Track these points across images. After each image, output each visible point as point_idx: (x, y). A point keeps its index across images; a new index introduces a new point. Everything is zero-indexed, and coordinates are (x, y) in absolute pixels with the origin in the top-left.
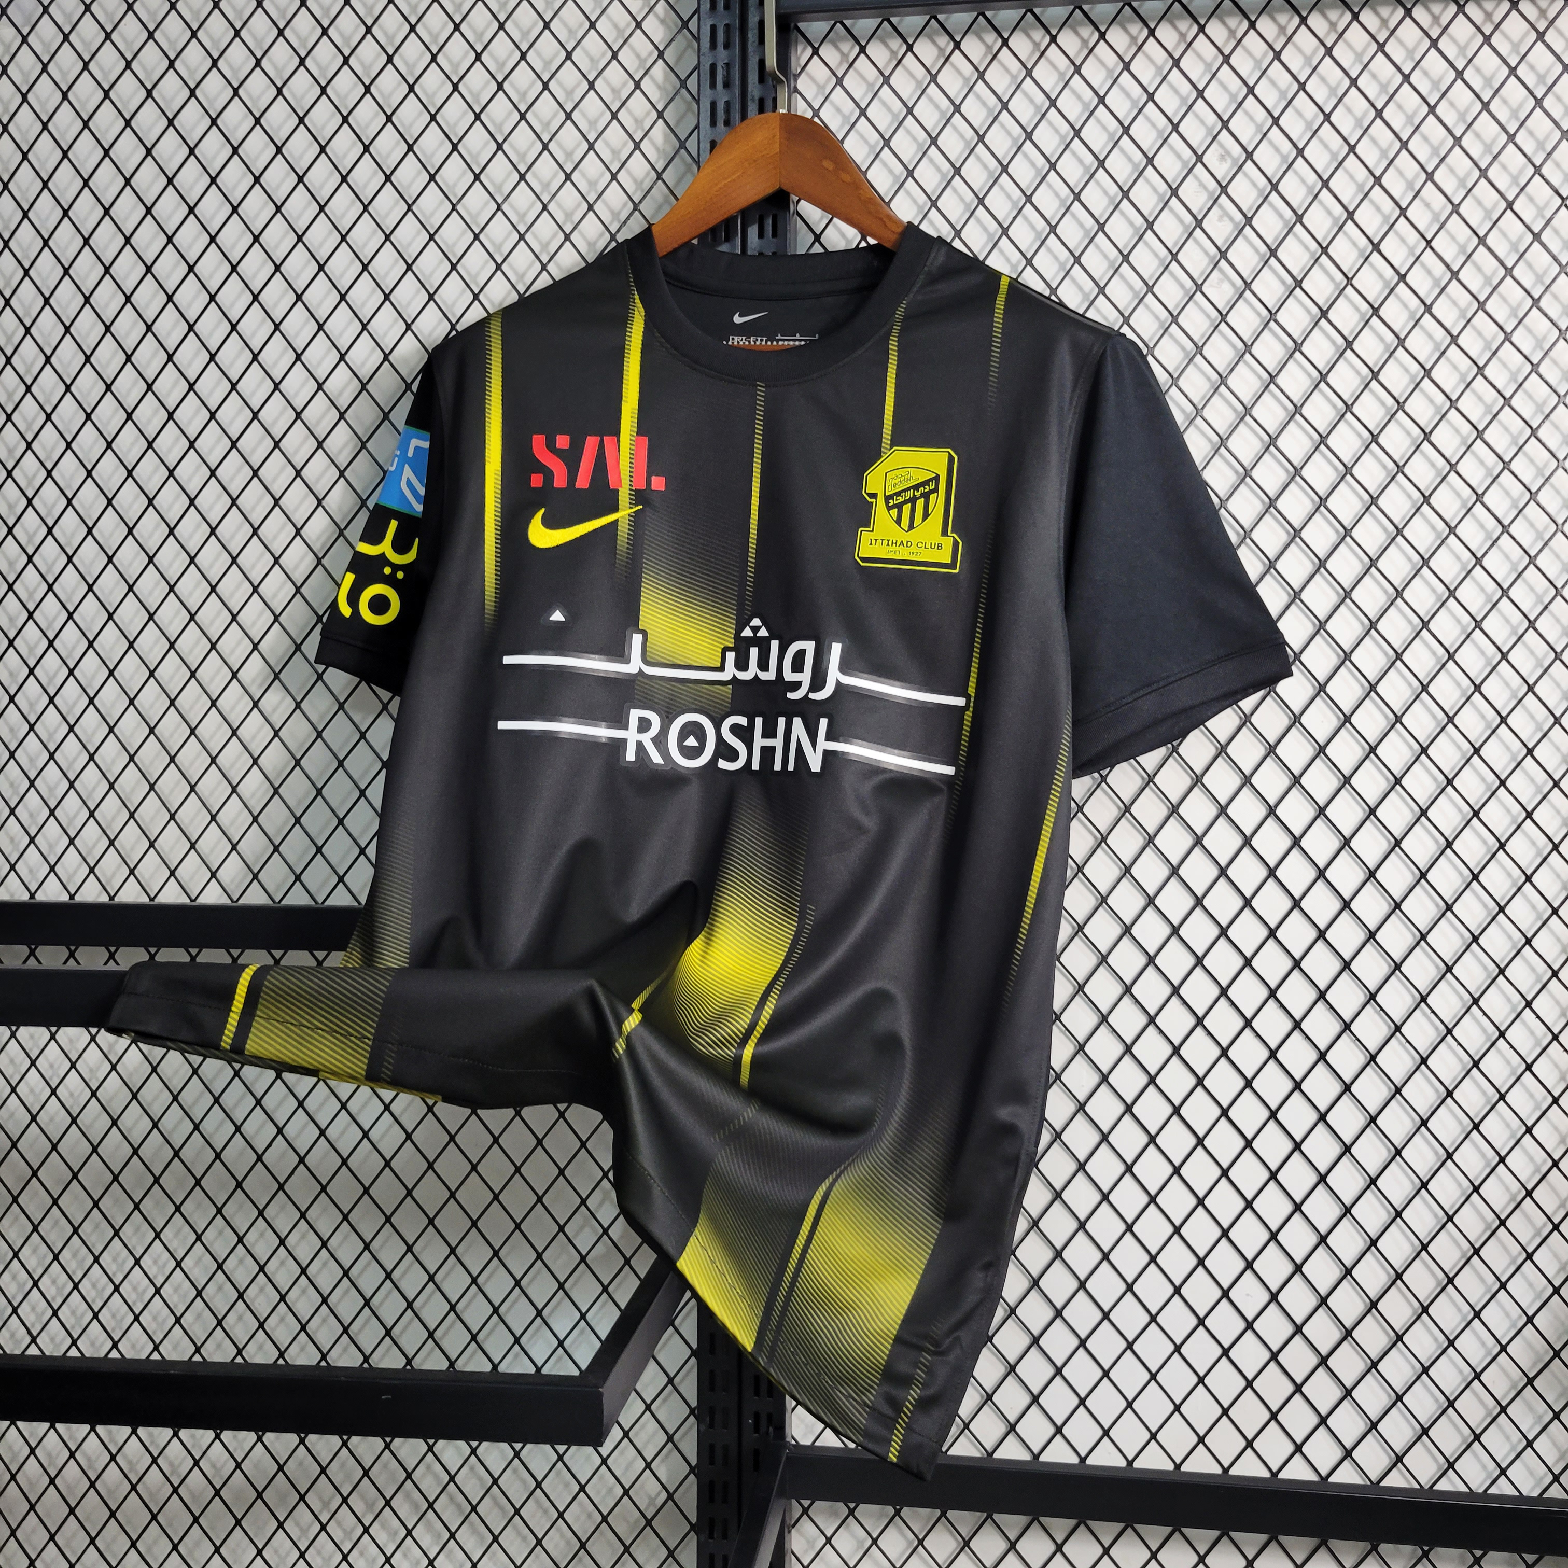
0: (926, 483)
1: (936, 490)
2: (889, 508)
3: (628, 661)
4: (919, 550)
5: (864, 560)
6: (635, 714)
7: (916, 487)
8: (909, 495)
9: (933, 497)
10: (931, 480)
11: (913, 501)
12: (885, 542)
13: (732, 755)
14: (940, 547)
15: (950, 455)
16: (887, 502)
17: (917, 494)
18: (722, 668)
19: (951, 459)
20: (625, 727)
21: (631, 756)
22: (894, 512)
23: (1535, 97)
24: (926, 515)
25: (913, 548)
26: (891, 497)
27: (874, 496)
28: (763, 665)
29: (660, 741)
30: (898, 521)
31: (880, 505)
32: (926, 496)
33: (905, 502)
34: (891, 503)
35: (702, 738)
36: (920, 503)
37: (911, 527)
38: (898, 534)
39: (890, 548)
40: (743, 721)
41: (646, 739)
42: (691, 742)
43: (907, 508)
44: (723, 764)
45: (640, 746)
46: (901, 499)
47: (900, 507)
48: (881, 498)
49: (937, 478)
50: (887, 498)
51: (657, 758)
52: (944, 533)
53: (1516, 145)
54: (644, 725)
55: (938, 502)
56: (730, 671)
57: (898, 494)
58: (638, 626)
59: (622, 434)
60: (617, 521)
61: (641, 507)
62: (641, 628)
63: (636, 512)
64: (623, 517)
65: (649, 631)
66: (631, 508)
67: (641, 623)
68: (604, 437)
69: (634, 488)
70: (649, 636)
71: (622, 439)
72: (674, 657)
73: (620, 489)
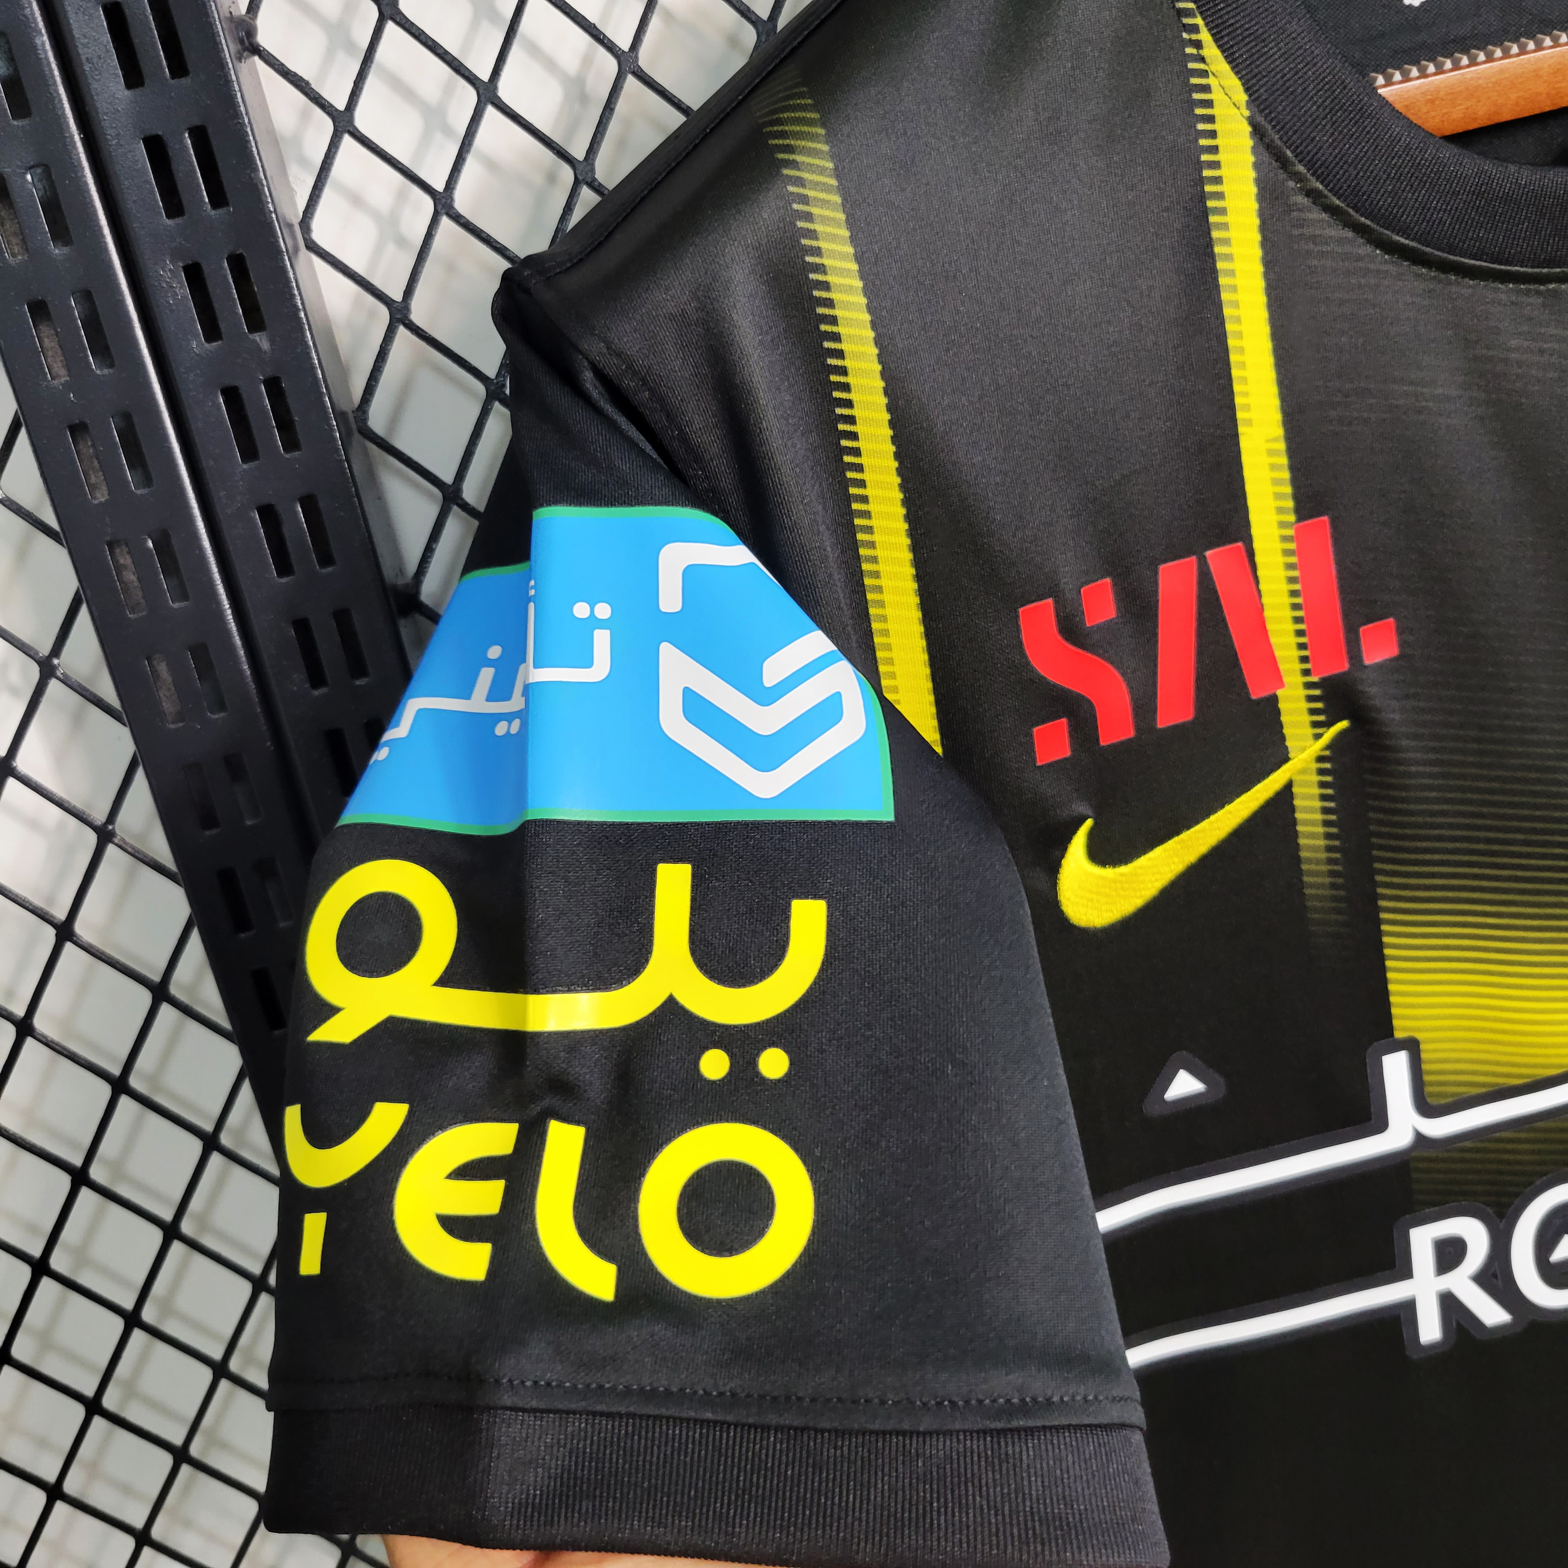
3: (1381, 1126)
6: (1423, 1239)
21: (1431, 1333)
29: (1494, 1275)
41: (1460, 1280)
51: (1493, 1316)
54: (1449, 1254)
58: (1392, 1035)
59: (1255, 531)
60: (1289, 786)
61: (1343, 724)
62: (1399, 1034)
63: (1332, 746)
64: (1303, 771)
65: (1419, 1036)
66: (1318, 737)
67: (1396, 1023)
68: (1208, 553)
69: (1314, 679)
70: (1422, 1047)
71: (1257, 545)
72: (1495, 1074)
73: (1280, 693)
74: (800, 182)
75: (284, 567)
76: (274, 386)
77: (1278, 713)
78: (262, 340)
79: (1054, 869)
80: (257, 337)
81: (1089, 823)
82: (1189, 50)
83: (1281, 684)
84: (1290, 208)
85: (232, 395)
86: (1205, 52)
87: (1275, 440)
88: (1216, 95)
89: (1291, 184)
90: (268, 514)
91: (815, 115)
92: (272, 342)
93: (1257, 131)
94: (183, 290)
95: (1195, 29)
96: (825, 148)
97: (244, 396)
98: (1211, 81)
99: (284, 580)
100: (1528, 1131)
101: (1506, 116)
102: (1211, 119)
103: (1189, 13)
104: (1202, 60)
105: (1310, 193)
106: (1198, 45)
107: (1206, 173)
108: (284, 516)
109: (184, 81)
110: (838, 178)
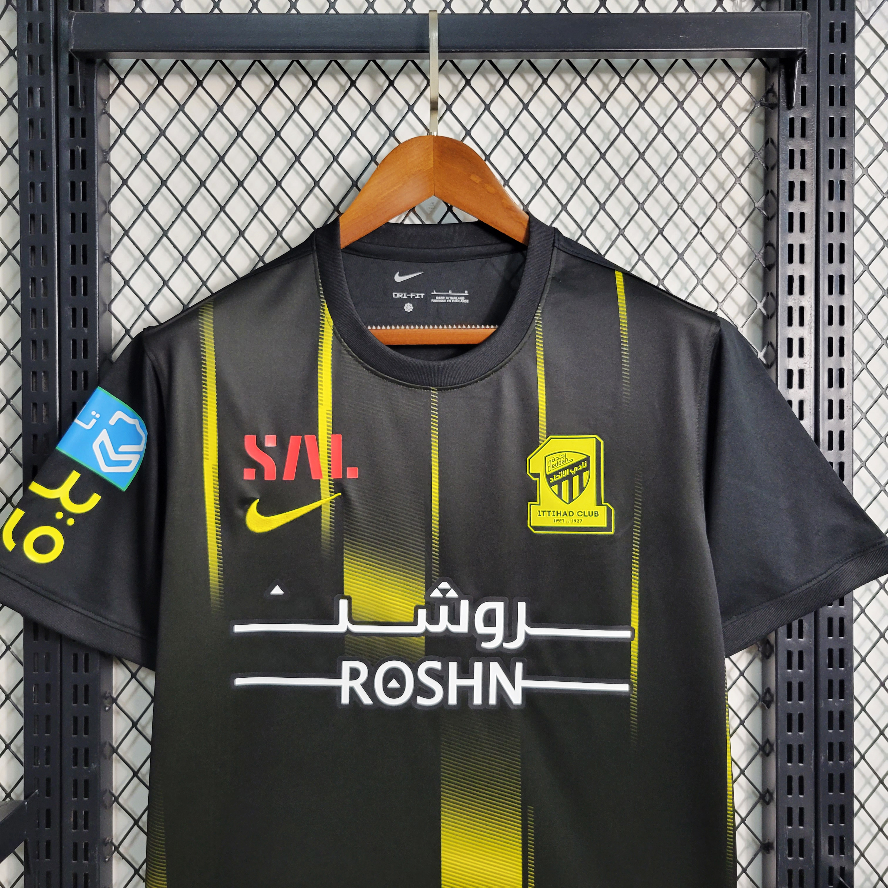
0: (579, 463)
1: (588, 468)
2: (551, 485)
3: (336, 622)
4: (580, 518)
5: (536, 528)
6: (346, 666)
7: (571, 467)
8: (566, 473)
9: (586, 474)
10: (583, 460)
11: (570, 478)
12: (551, 513)
13: (429, 693)
14: (596, 514)
15: (597, 440)
16: (548, 480)
17: (573, 472)
18: (415, 623)
19: (598, 444)
20: (338, 675)
21: (345, 699)
22: (555, 488)
23: (677, 151)
24: (582, 489)
25: (575, 517)
26: (551, 476)
27: (537, 475)
28: (454, 619)
29: (368, 686)
30: (560, 495)
31: (543, 483)
32: (580, 473)
33: (564, 479)
34: (552, 480)
35: (402, 680)
36: (576, 480)
37: (571, 500)
38: (560, 505)
39: (556, 518)
40: (437, 665)
41: (357, 684)
42: (394, 684)
43: (565, 484)
44: (421, 701)
45: (352, 691)
46: (560, 477)
47: (559, 483)
48: (543, 478)
49: (588, 459)
50: (549, 477)
51: (366, 700)
52: (599, 503)
53: (664, 186)
54: (354, 674)
55: (591, 478)
56: (422, 625)
57: (557, 473)
58: (343, 593)
59: (320, 433)
60: (320, 507)
61: (340, 494)
62: (346, 594)
63: (335, 499)
64: (325, 504)
65: (352, 596)
66: (331, 495)
67: (345, 590)
68: (305, 436)
69: (332, 478)
70: (353, 600)
71: (320, 437)
72: (375, 616)
73: (321, 480)
74: (203, 320)
75: (74, 388)
76: (85, 342)
77: (319, 485)
78: (86, 330)
79: (246, 511)
80: (85, 329)
81: (258, 501)
82: (321, 311)
83: (322, 477)
84: (341, 353)
85: (74, 342)
86: (325, 312)
87: (329, 411)
88: (326, 323)
89: (342, 348)
90: (75, 374)
91: (212, 306)
92: (88, 330)
93: (334, 333)
94: (70, 313)
95: (323, 306)
96: (212, 314)
97: (77, 343)
98: (325, 319)
99: (73, 391)
100: (385, 639)
101: (408, 343)
102: (323, 328)
103: (323, 302)
104: (324, 313)
105: (348, 351)
106: (324, 310)
107: (320, 340)
108: (78, 375)
109: (85, 265)
110: (214, 321)
